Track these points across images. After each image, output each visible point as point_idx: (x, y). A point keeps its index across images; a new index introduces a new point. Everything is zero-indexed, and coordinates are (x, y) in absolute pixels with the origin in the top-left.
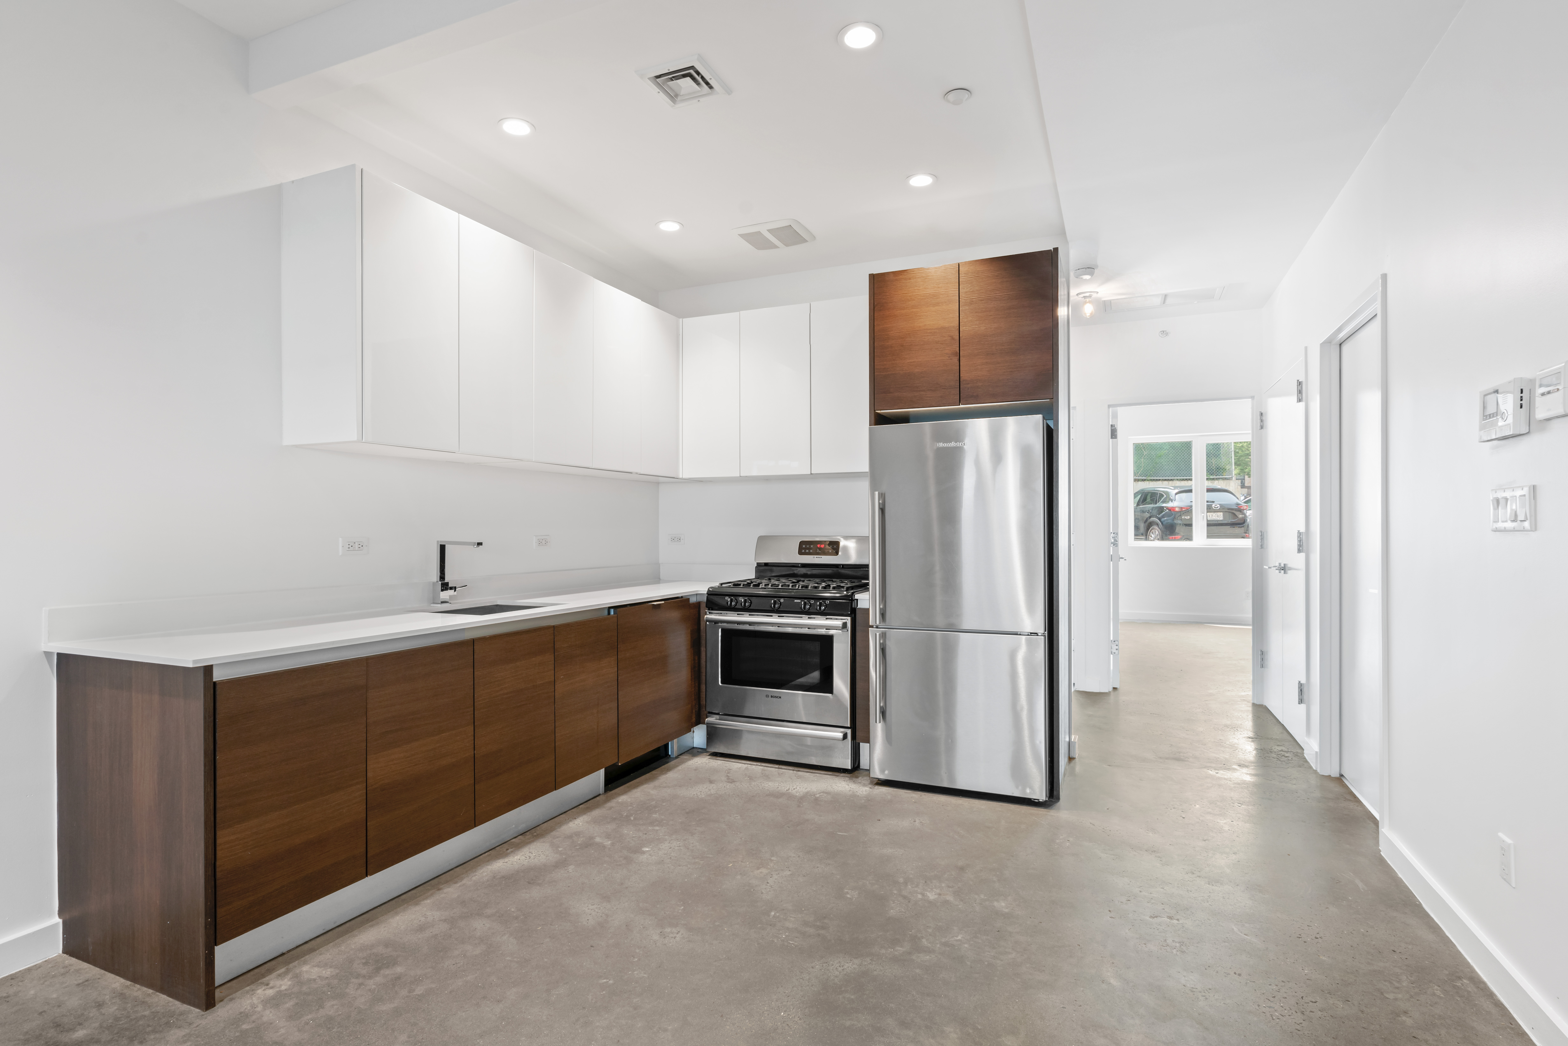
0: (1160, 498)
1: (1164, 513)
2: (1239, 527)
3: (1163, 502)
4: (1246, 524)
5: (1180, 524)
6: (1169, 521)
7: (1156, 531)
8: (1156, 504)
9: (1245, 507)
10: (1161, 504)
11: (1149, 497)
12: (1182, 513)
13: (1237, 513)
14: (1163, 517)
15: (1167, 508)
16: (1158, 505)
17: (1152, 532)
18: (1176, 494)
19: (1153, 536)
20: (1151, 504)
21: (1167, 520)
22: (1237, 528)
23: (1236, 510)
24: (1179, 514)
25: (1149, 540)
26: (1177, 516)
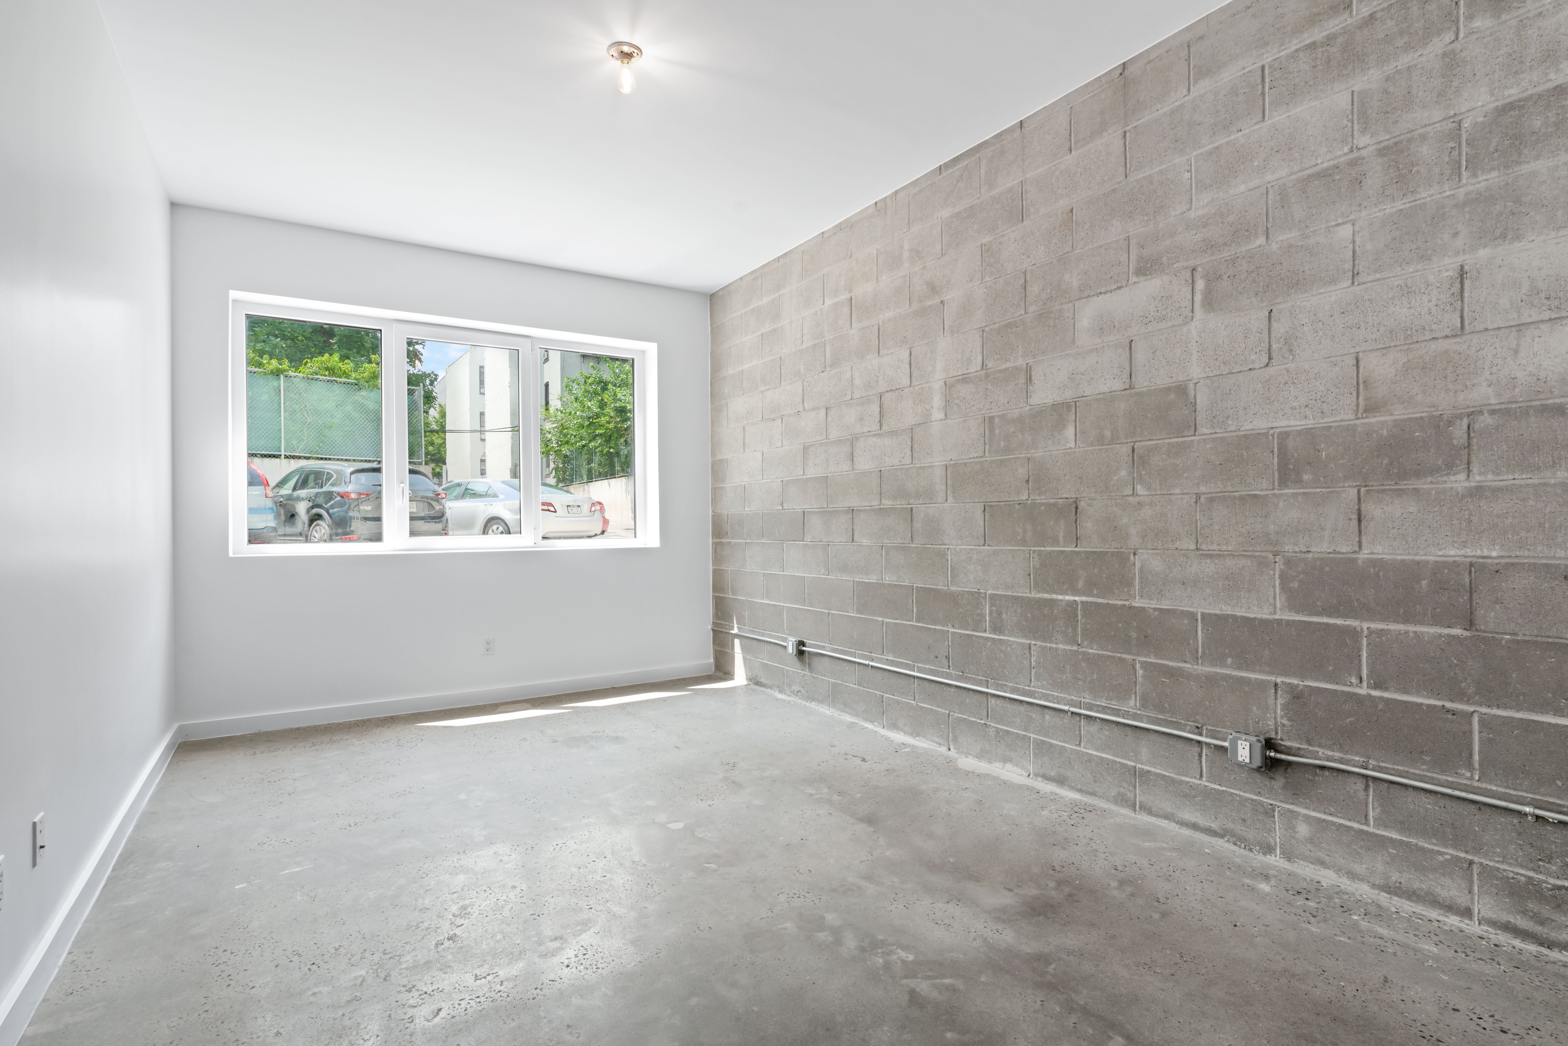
0: (328, 479)
1: (333, 502)
2: (435, 522)
3: (332, 485)
4: (445, 518)
5: (357, 518)
6: (340, 514)
7: (323, 528)
8: (322, 487)
9: (444, 496)
10: (330, 487)
11: (312, 477)
12: (360, 502)
13: (434, 503)
14: (332, 507)
15: (339, 494)
16: (324, 489)
17: (316, 531)
18: (352, 473)
19: (316, 535)
20: (315, 488)
21: (338, 512)
22: (433, 524)
23: (432, 499)
24: (357, 503)
25: (310, 542)
26: (352, 507)
